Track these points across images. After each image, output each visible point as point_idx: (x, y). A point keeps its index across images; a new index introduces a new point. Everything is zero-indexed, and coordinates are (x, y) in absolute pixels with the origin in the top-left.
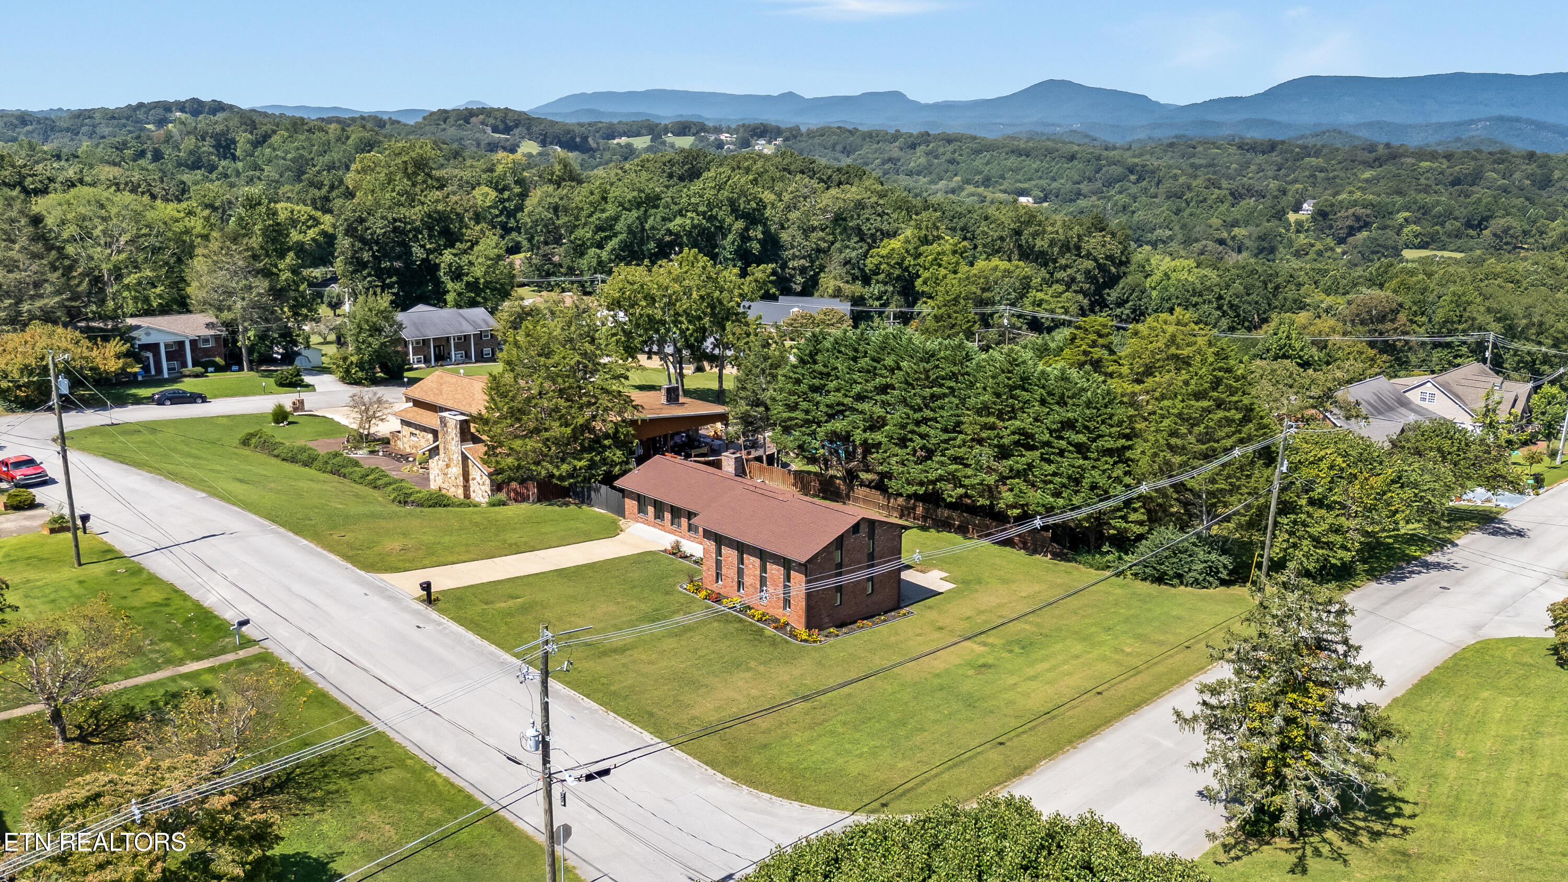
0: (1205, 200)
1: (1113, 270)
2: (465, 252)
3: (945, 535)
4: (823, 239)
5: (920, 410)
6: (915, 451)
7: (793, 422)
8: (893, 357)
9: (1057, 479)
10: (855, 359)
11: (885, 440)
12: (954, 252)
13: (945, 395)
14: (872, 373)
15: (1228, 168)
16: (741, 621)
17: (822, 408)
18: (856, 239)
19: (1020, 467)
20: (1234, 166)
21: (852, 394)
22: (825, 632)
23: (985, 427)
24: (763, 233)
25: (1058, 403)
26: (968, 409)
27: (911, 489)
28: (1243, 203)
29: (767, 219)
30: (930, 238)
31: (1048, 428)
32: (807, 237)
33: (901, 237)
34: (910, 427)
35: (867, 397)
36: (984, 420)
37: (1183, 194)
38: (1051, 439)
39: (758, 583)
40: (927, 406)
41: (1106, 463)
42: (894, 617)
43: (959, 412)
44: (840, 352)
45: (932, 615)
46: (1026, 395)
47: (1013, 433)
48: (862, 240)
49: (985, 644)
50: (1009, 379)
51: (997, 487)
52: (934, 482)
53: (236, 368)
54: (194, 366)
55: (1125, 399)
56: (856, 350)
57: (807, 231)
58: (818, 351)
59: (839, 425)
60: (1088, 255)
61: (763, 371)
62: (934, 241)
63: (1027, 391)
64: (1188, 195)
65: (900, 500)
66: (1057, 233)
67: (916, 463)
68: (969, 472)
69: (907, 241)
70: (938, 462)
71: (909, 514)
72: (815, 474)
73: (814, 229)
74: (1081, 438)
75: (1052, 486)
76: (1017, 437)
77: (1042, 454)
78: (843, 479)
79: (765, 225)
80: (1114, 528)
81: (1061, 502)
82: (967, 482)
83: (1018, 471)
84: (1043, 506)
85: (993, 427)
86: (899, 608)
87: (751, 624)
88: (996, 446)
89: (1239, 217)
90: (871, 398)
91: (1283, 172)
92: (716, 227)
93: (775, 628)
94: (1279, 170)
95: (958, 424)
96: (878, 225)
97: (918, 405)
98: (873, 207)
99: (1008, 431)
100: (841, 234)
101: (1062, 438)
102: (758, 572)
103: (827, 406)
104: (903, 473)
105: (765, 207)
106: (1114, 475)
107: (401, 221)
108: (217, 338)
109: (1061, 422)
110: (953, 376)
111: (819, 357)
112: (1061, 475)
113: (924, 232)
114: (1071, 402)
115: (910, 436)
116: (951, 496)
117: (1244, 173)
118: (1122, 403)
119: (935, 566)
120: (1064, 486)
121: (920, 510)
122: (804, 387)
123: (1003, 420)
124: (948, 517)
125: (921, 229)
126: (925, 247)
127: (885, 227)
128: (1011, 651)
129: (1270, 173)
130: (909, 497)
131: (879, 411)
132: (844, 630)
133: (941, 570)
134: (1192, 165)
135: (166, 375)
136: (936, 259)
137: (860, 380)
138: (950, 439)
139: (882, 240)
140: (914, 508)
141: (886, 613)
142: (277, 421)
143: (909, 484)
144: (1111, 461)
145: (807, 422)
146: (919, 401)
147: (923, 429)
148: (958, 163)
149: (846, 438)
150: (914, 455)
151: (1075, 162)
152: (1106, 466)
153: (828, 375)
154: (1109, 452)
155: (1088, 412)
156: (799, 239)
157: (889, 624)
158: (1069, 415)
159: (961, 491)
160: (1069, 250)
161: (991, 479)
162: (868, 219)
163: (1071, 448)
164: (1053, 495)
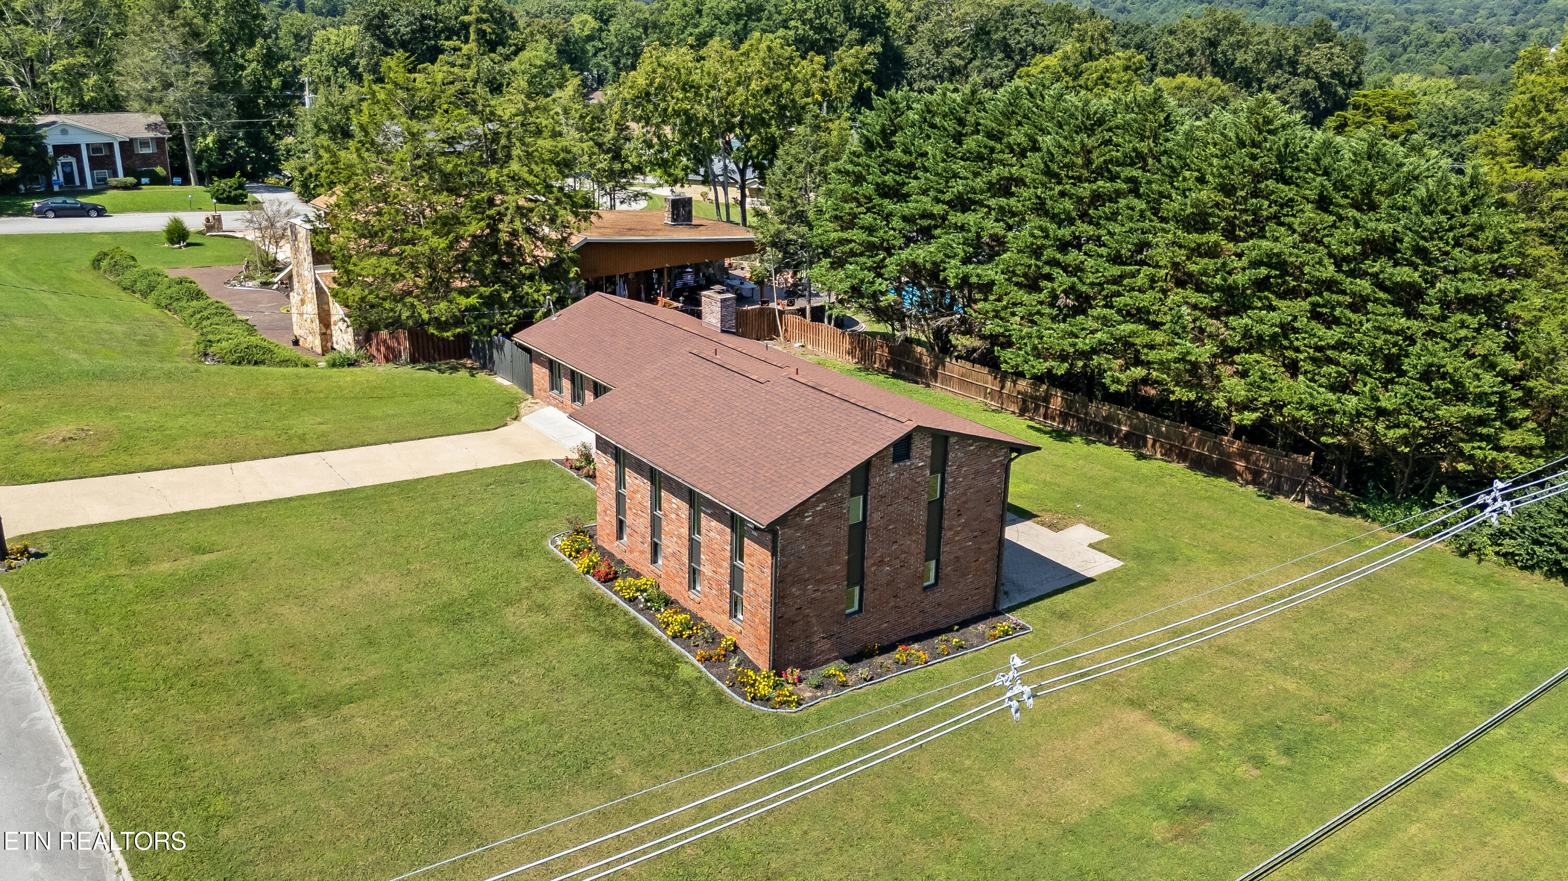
0: (1427, 44)
1: (1341, 91)
2: (508, 58)
3: (1100, 450)
4: (958, 56)
5: (1071, 222)
6: (1055, 297)
7: (847, 248)
8: (1026, 128)
9: (1346, 357)
10: (958, 138)
11: (1000, 278)
12: (1126, 68)
13: (1119, 194)
14: (983, 158)
15: (1452, 13)
16: (638, 633)
17: (896, 222)
18: (1001, 56)
19: (1266, 330)
20: (1458, 11)
21: (947, 197)
22: (813, 676)
23: (1197, 251)
24: (883, 45)
25: (1357, 206)
26: (1163, 220)
27: (1042, 366)
28: (1475, 47)
29: (889, 28)
30: (1096, 51)
31: (1330, 255)
32: (939, 54)
33: (1059, 53)
34: (1049, 253)
35: (975, 202)
36: (1195, 238)
37: (1398, 38)
38: (1340, 277)
39: (686, 552)
40: (1083, 216)
41: (1463, 325)
42: (983, 638)
43: (1147, 224)
44: (933, 126)
45: (1068, 634)
46: (1288, 191)
47: (1255, 264)
48: (1009, 57)
49: (1192, 733)
50: (1254, 157)
51: (1212, 367)
52: (1086, 355)
53: (179, 180)
54: (125, 176)
55: (1511, 197)
56: (961, 122)
57: (939, 47)
58: (898, 128)
59: (922, 253)
60: (1308, 72)
61: (810, 167)
62: (1100, 56)
63: (1287, 182)
64: (1406, 39)
65: (1023, 385)
66: (1267, 43)
67: (1054, 319)
68: (1159, 337)
69: (1066, 57)
70: (1096, 319)
71: (1037, 408)
72: (884, 336)
73: (948, 43)
74: (1404, 274)
75: (1332, 369)
76: (1264, 271)
77: (1315, 305)
78: (930, 347)
79: (887, 37)
80: (1470, 459)
81: (1352, 402)
82: (1152, 356)
83: (1260, 338)
84: (1312, 407)
85: (1213, 252)
86: (996, 612)
87: (657, 640)
88: (1219, 288)
89: (1469, 62)
90: (981, 204)
91: (1520, 16)
92: (826, 40)
93: (706, 660)
94: (1516, 14)
95: (1142, 246)
96: (1030, 37)
97: (1068, 214)
98: (1024, 16)
99: (1245, 261)
100: (982, 50)
101: (1364, 275)
102: (685, 531)
103: (905, 219)
104: (1030, 336)
105: (888, 15)
106: (1479, 350)
107: (431, 19)
108: (159, 142)
109: (1362, 242)
110: (1138, 158)
111: (898, 138)
112: (1353, 349)
113: (1088, 44)
114: (1385, 202)
115: (1047, 269)
116: (1118, 381)
117: (1471, 18)
118: (1501, 204)
119: (1076, 517)
120: (1358, 369)
121: (1057, 403)
122: (868, 189)
123: (1235, 239)
124: (1109, 418)
125: (1083, 41)
126: (1090, 63)
127: (1039, 40)
128: (1259, 761)
129: (1505, 19)
130: (1038, 379)
131: (993, 227)
132: (863, 670)
133: (1092, 524)
134: (1407, 11)
135: (90, 186)
136: (1102, 78)
137: (963, 173)
138: (1122, 276)
139: (1033, 56)
140: (1047, 399)
141: (964, 624)
142: (172, 241)
143: (1038, 356)
144: (1473, 322)
145: (871, 248)
146: (1068, 204)
147: (1074, 256)
148: (1129, 12)
149: (934, 274)
150: (1052, 305)
151: (1266, 8)
152: (1463, 333)
153: (911, 166)
154: (1468, 303)
155: (1427, 220)
156: (928, 54)
157: (969, 655)
158: (1383, 226)
159: (1138, 372)
160: (1280, 66)
161: (1203, 353)
162: (1017, 31)
163: (1381, 295)
164: (1332, 388)
